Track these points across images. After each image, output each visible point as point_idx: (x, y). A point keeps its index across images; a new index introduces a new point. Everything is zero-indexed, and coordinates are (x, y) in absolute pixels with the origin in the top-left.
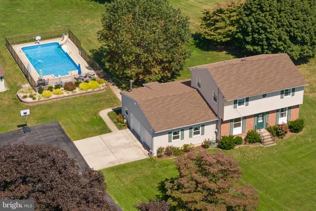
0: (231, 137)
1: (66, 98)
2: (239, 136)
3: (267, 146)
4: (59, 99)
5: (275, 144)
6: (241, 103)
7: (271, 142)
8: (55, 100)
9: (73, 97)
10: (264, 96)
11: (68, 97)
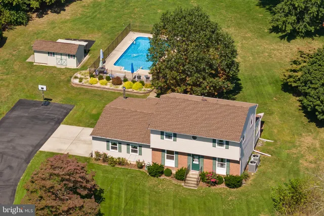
0: (162, 167)
1: (106, 90)
2: (170, 168)
3: (187, 187)
4: (99, 89)
5: (196, 188)
6: (169, 136)
7: (194, 185)
8: (96, 88)
9: (113, 91)
10: (194, 138)
11: (108, 90)
